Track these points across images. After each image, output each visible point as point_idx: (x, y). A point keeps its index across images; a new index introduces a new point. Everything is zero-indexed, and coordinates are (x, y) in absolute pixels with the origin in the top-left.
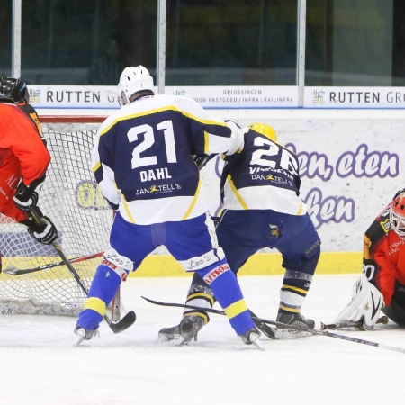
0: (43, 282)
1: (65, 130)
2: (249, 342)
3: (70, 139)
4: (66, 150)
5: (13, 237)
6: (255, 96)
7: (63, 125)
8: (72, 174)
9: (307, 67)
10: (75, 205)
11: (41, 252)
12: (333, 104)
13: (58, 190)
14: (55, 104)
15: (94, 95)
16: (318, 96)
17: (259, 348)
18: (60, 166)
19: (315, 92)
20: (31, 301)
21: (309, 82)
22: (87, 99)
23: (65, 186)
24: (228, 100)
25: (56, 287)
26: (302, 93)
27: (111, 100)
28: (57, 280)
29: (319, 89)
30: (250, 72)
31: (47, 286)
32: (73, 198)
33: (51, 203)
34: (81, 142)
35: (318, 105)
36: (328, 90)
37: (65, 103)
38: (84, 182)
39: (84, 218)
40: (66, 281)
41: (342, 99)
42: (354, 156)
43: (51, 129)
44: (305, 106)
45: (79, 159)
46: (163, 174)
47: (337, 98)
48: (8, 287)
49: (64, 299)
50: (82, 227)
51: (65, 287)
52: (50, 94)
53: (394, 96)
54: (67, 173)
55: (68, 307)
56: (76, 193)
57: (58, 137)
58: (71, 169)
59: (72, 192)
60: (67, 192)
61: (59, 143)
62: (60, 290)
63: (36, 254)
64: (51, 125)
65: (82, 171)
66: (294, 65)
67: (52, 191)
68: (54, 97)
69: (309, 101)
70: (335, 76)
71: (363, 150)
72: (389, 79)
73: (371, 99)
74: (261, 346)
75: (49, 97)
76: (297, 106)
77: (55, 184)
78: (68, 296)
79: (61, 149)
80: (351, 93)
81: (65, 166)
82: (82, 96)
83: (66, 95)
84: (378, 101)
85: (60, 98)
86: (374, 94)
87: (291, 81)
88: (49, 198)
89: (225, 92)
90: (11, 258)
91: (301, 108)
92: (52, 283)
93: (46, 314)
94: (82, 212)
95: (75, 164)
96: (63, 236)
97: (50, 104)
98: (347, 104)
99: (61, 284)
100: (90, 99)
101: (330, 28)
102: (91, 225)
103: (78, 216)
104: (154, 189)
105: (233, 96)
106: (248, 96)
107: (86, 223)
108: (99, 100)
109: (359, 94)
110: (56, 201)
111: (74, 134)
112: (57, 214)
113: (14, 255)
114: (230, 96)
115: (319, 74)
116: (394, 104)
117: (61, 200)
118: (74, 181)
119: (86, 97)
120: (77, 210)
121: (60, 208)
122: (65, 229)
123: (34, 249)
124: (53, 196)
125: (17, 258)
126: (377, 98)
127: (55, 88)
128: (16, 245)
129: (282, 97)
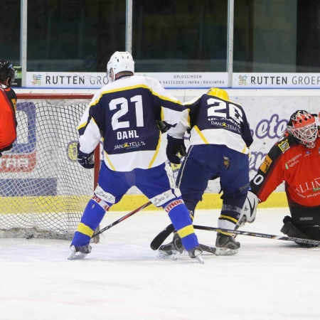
0: (43, 214)
1: (59, 104)
2: (194, 257)
3: (62, 110)
4: (60, 119)
5: (22, 182)
6: (197, 80)
7: (58, 100)
8: (64, 137)
9: (235, 58)
10: (66, 158)
11: (42, 192)
12: (253, 86)
13: (54, 148)
14: (52, 85)
15: (80, 78)
16: (242, 80)
17: (200, 262)
18: (56, 131)
19: (240, 77)
20: (35, 228)
21: (236, 70)
22: (75, 82)
23: (59, 145)
24: (177, 82)
25: (53, 218)
26: (231, 78)
27: (93, 82)
28: (53, 213)
29: (243, 74)
30: (194, 62)
31: (46, 217)
32: (65, 153)
33: (49, 157)
34: (71, 113)
35: (243, 86)
36: (249, 75)
37: (59, 84)
38: (73, 142)
39: (73, 168)
40: (60, 214)
41: (260, 82)
42: (269, 123)
43: (49, 103)
44: (233, 87)
45: (69, 125)
46: (133, 134)
47: (256, 81)
48: (18, 218)
49: (58, 227)
50: (72, 175)
51: (59, 218)
52: (48, 78)
53: (297, 79)
54: (60, 136)
55: (61, 233)
56: (67, 150)
57: (54, 109)
58: (63, 132)
59: (64, 149)
60: (61, 149)
61: (55, 114)
62: (55, 220)
63: (38, 195)
64: (49, 100)
65: (71, 134)
66: (225, 57)
67: (50, 148)
68: (51, 81)
69: (236, 83)
70: (255, 65)
71: (275, 118)
72: (294, 67)
73: (280, 82)
74: (202, 260)
75: (48, 81)
76: (227, 86)
77: (52, 143)
78: (62, 224)
79: (56, 118)
80: (266, 78)
81: (59, 131)
82: (71, 79)
83: (60, 79)
84: (286, 83)
85: (55, 81)
86: (283, 78)
87: (223, 68)
88: (48, 153)
89: (175, 77)
90: (20, 197)
91: (230, 88)
92: (50, 215)
93: (45, 237)
94: (72, 163)
95: (66, 129)
96: (58, 181)
97: (48, 85)
98: (263, 85)
99: (56, 216)
100: (77, 81)
101: (251, 30)
102: (78, 173)
103: (69, 167)
104: (126, 145)
105: (181, 80)
106: (191, 80)
107: (74, 172)
108: (83, 83)
109: (272, 78)
110: (53, 156)
111: (66, 107)
112: (53, 165)
113: (22, 195)
114: (178, 79)
115: (244, 64)
116: (297, 86)
117: (56, 155)
118: (65, 141)
119: (74, 80)
120: (68, 162)
121: (55, 161)
122: (59, 176)
123: (36, 191)
124: (50, 152)
125: (24, 197)
126: (285, 81)
127: (51, 74)
128: (23, 188)
129: (217, 80)
